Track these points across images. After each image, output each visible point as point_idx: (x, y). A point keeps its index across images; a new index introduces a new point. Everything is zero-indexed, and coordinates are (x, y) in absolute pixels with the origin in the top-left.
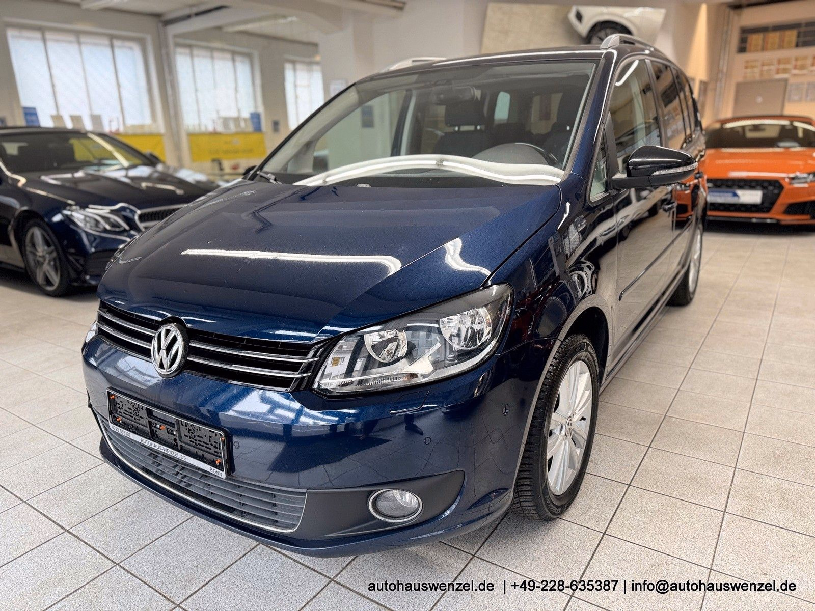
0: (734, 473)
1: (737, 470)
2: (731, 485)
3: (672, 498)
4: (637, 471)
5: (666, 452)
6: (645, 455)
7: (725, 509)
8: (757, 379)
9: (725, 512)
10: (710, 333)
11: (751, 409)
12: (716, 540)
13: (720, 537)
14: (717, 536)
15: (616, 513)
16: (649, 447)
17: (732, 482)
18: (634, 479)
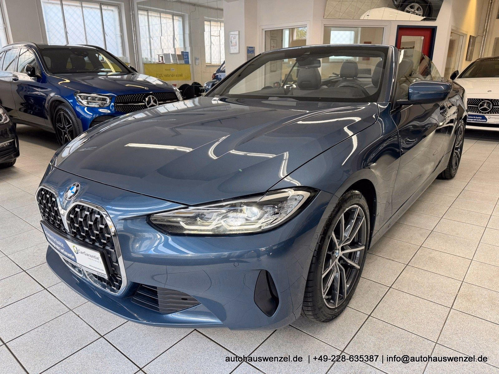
0: (461, 285)
1: (463, 283)
2: (458, 292)
3: (417, 297)
4: (397, 279)
5: (418, 269)
6: (404, 270)
8: (486, 227)
9: (451, 308)
10: (459, 197)
11: (479, 245)
12: (442, 325)
13: (445, 324)
14: (443, 323)
15: (380, 304)
16: (407, 265)
17: (459, 290)
18: (394, 284)
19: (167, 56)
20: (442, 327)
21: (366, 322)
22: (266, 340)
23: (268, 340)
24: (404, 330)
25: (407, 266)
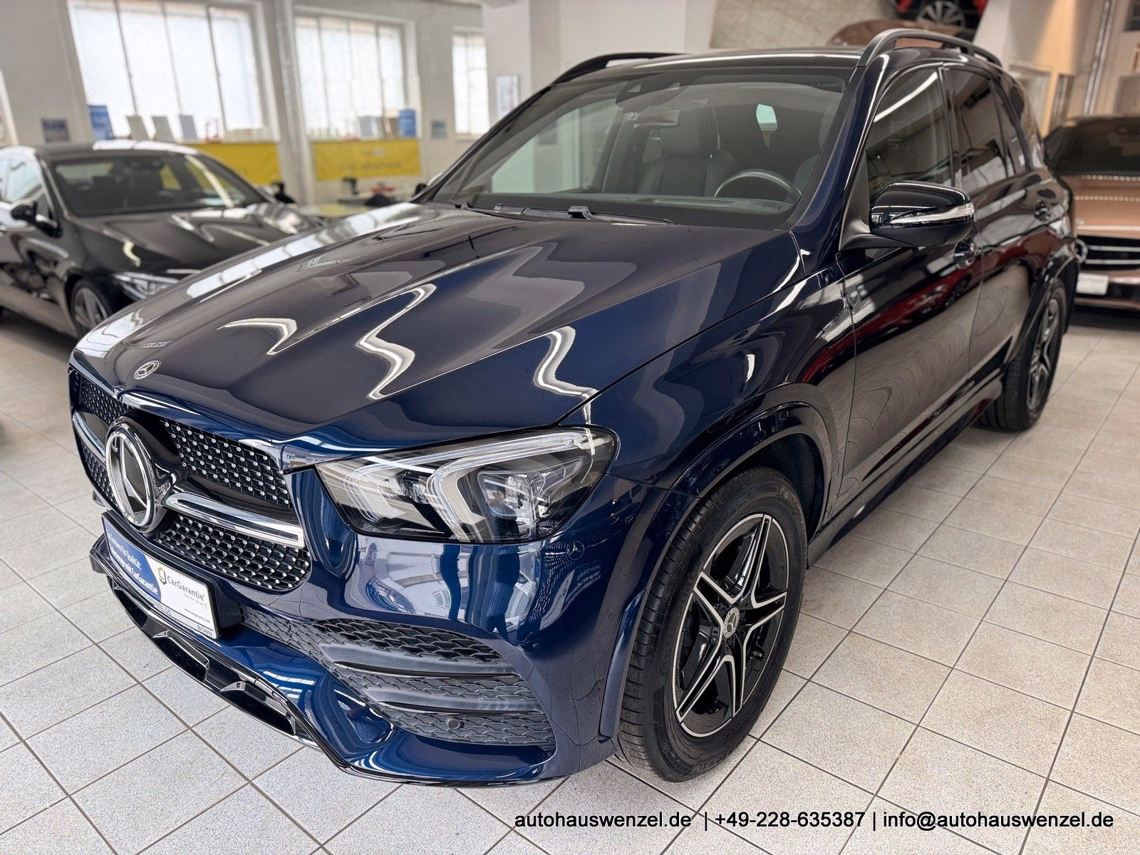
0: (912, 735)
1: (919, 728)
2: (901, 753)
4: (777, 718)
5: (830, 691)
6: (798, 692)
16: (809, 680)
17: (903, 750)
19: (365, 121)
25: (807, 683)
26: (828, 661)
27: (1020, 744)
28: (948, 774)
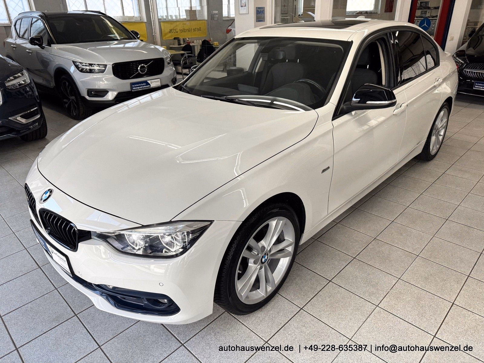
0: (396, 282)
1: (400, 280)
2: (391, 290)
3: (350, 293)
4: (339, 272)
5: (363, 263)
6: (349, 263)
7: (378, 305)
8: (447, 219)
9: (378, 306)
11: (432, 240)
12: (362, 323)
13: (366, 321)
14: (364, 320)
15: (315, 297)
16: (355, 258)
17: (392, 288)
18: (335, 277)
20: (361, 324)
21: (296, 315)
22: (206, 327)
23: (207, 327)
24: (327, 325)
25: (353, 259)
26: (364, 250)
27: (443, 289)
28: (410, 299)
